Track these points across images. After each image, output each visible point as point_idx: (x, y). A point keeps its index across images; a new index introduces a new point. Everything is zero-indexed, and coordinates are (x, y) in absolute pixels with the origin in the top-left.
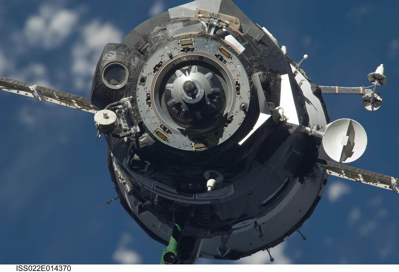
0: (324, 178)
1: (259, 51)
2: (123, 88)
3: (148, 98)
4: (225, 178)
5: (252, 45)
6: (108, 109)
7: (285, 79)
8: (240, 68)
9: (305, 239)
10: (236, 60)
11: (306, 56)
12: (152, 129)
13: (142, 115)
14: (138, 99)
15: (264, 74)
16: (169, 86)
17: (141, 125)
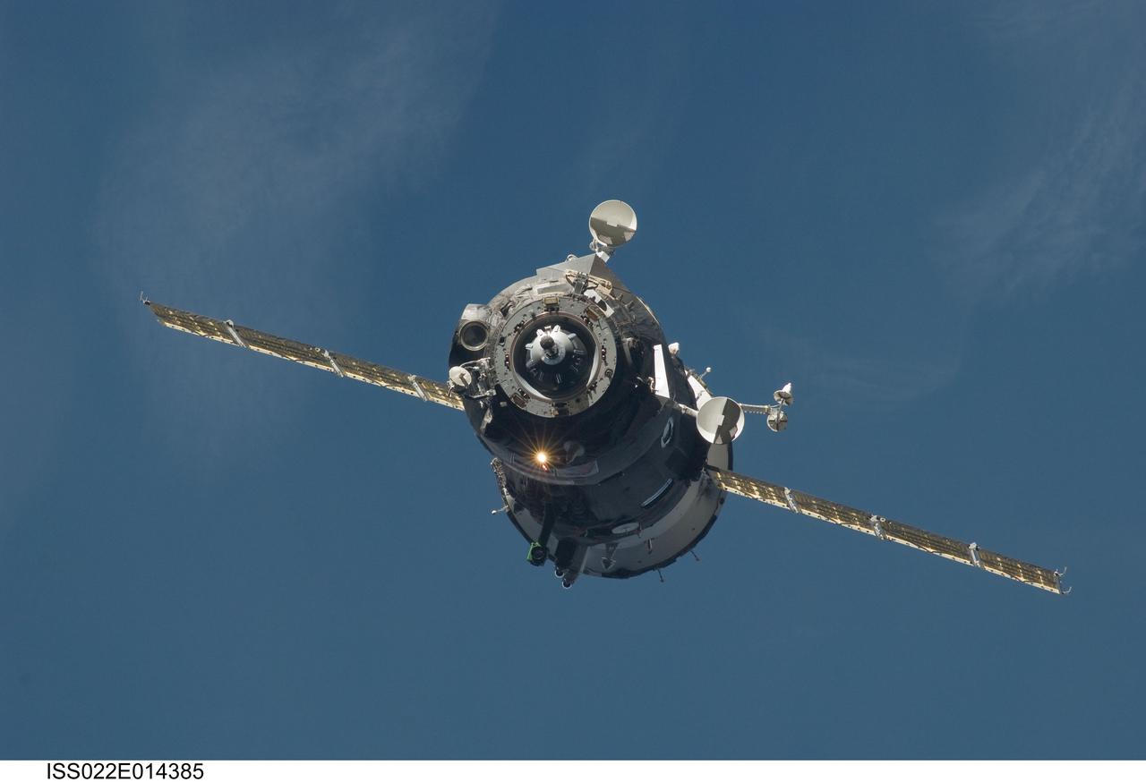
0: (721, 496)
1: (631, 317)
2: (482, 351)
3: (507, 360)
4: (587, 451)
5: (623, 311)
6: (463, 367)
7: (658, 349)
8: (608, 332)
9: (698, 560)
10: (604, 324)
11: (708, 369)
12: (509, 394)
13: (499, 378)
14: (496, 360)
15: (634, 341)
16: (528, 346)
17: (498, 388)
